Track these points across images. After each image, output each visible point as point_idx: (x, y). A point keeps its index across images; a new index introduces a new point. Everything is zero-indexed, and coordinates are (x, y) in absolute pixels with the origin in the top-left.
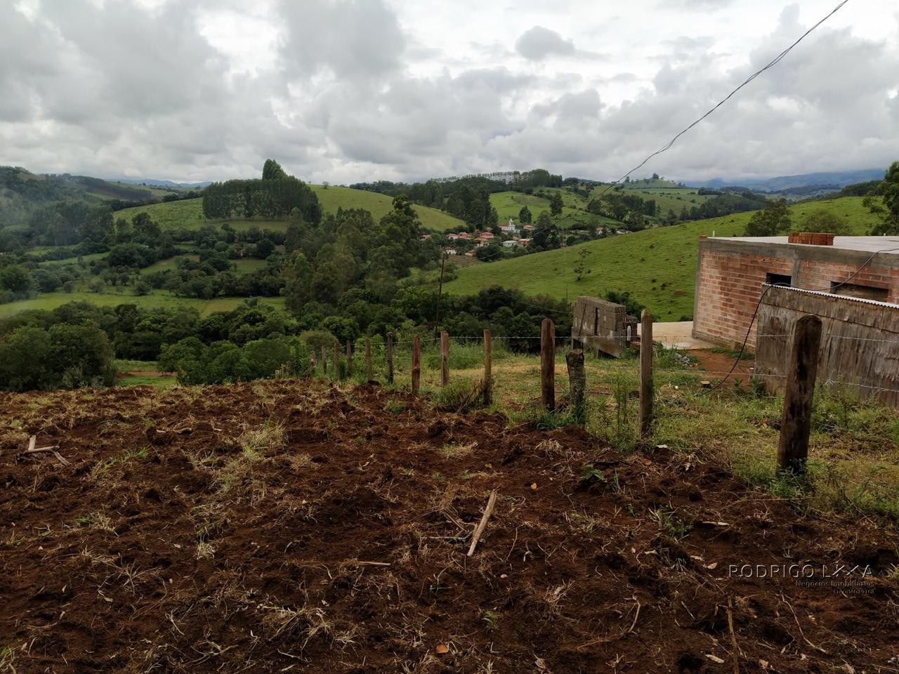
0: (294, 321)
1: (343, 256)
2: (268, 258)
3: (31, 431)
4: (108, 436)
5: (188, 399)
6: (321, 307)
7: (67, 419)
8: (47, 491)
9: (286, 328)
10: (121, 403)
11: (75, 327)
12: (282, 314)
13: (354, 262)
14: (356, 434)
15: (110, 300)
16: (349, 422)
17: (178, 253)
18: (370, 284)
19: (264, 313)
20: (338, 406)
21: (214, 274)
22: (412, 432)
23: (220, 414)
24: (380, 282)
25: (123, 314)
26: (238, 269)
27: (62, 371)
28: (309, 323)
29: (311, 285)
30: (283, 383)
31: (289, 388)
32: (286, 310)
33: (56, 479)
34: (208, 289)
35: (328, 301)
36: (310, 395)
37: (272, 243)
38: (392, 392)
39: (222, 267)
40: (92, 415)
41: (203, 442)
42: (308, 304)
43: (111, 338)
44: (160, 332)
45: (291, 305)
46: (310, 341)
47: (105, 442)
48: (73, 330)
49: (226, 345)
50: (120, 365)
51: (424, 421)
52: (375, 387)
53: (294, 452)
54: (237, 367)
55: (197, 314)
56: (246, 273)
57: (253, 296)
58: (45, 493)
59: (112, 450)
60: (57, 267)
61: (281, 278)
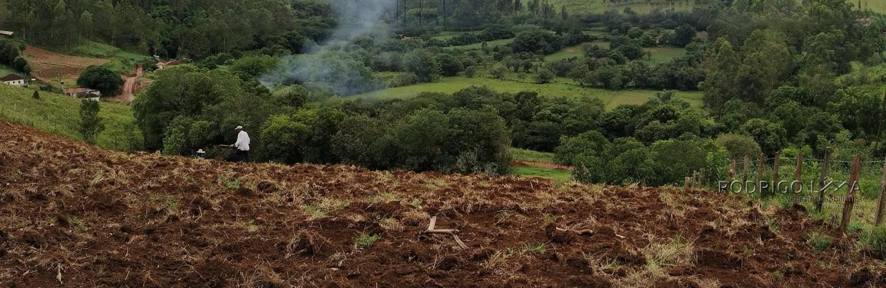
0: (711, 121)
1: (775, 45)
2: (687, 46)
3: (432, 212)
4: (505, 225)
5: (587, 197)
6: (744, 106)
7: (465, 204)
8: (445, 270)
9: (702, 128)
10: (517, 193)
11: (474, 112)
12: (698, 111)
13: (788, 53)
14: (773, 266)
15: (511, 87)
16: (766, 250)
17: (587, 39)
18: (805, 81)
19: (678, 109)
20: (756, 230)
21: (624, 63)
22: (833, 275)
23: (622, 219)
24: (815, 79)
25: (523, 102)
26: (652, 57)
27: (457, 154)
28: (729, 125)
29: (735, 79)
30: (694, 192)
31: (701, 200)
32: (703, 108)
33: (455, 261)
34: (616, 80)
35: (754, 100)
36: (726, 212)
37: (693, 28)
38: (820, 223)
39: (634, 55)
40: (490, 202)
41: (604, 247)
42: (729, 101)
43: (509, 125)
44: (559, 122)
45: (710, 102)
46: (729, 146)
47: (502, 232)
48: (472, 114)
49: (631, 142)
50: (515, 153)
51: (848, 264)
52: (800, 213)
53: (702, 275)
54: (641, 168)
55: (602, 106)
56: (661, 62)
57: (668, 88)
58: (444, 272)
59: (510, 240)
60: (460, 52)
61: (701, 69)
